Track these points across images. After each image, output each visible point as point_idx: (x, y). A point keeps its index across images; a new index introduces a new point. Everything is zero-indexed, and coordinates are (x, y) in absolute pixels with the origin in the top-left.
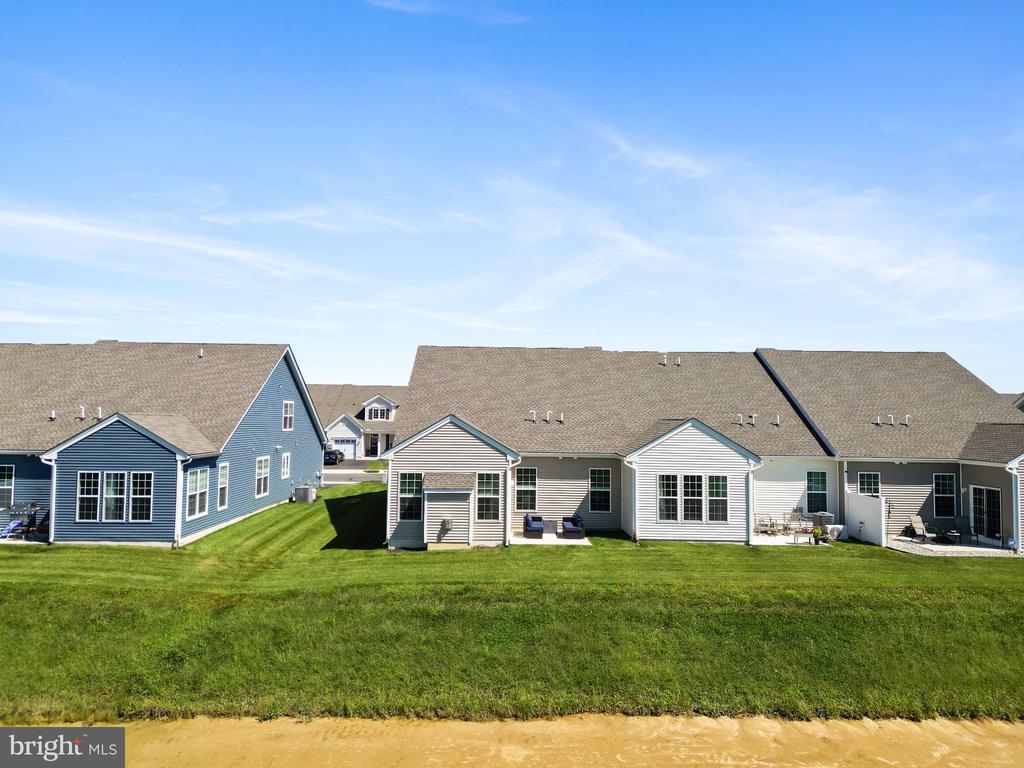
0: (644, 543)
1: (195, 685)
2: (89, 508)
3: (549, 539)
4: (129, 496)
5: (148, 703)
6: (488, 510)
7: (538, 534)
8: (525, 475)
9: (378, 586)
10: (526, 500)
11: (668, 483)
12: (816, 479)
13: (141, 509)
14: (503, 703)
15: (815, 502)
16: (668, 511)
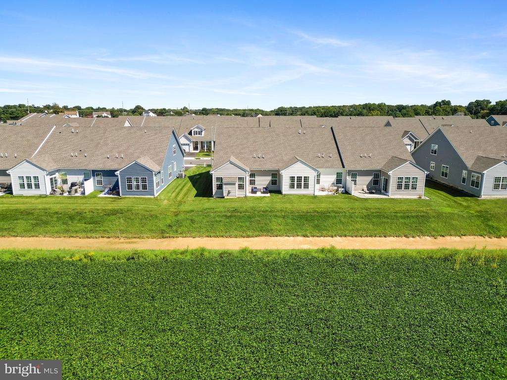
0: (285, 195)
1: (177, 231)
2: (130, 187)
3: (259, 194)
4: (140, 184)
5: (168, 235)
6: (241, 187)
7: (255, 192)
8: (252, 175)
9: (213, 209)
10: (252, 182)
11: (292, 178)
12: (339, 175)
13: (145, 187)
14: (244, 235)
15: (339, 181)
16: (292, 186)
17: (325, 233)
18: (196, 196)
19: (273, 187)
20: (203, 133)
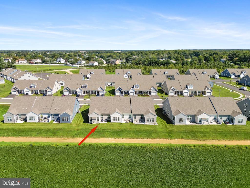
0: (112, 123)
1: (78, 136)
2: (63, 120)
3: (104, 122)
4: (66, 119)
5: (75, 137)
6: (98, 120)
7: (102, 122)
8: (102, 115)
9: (88, 128)
10: (102, 118)
11: (114, 117)
12: (130, 115)
13: (68, 120)
14: (97, 138)
15: (130, 117)
16: (114, 120)
17: (120, 137)
18: (84, 122)
19: (109, 119)
20: (87, 87)
